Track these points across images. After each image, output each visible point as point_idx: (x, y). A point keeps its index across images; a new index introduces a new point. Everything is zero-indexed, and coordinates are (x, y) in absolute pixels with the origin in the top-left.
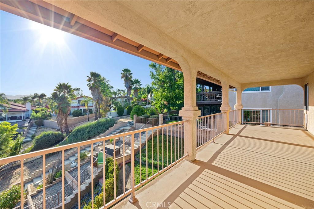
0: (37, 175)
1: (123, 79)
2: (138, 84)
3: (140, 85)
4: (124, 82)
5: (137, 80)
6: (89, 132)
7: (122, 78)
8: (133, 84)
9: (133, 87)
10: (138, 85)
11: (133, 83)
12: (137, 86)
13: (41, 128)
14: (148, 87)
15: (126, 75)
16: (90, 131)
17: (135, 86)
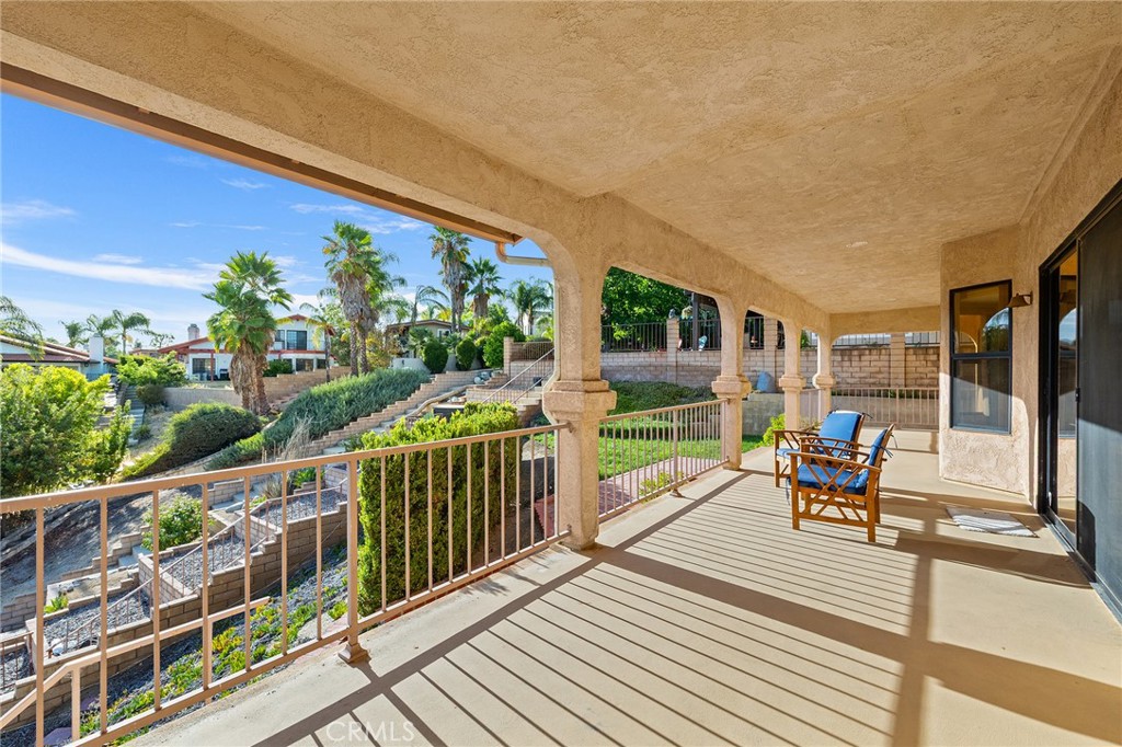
0: (222, 497)
1: (439, 258)
2: (487, 275)
3: (495, 278)
4: (441, 267)
5: (486, 264)
6: (350, 402)
7: (434, 253)
8: (470, 277)
9: (471, 287)
10: (490, 280)
11: (470, 273)
12: (486, 284)
13: (161, 411)
14: (521, 289)
15: (450, 244)
16: (353, 400)
17: (477, 281)
